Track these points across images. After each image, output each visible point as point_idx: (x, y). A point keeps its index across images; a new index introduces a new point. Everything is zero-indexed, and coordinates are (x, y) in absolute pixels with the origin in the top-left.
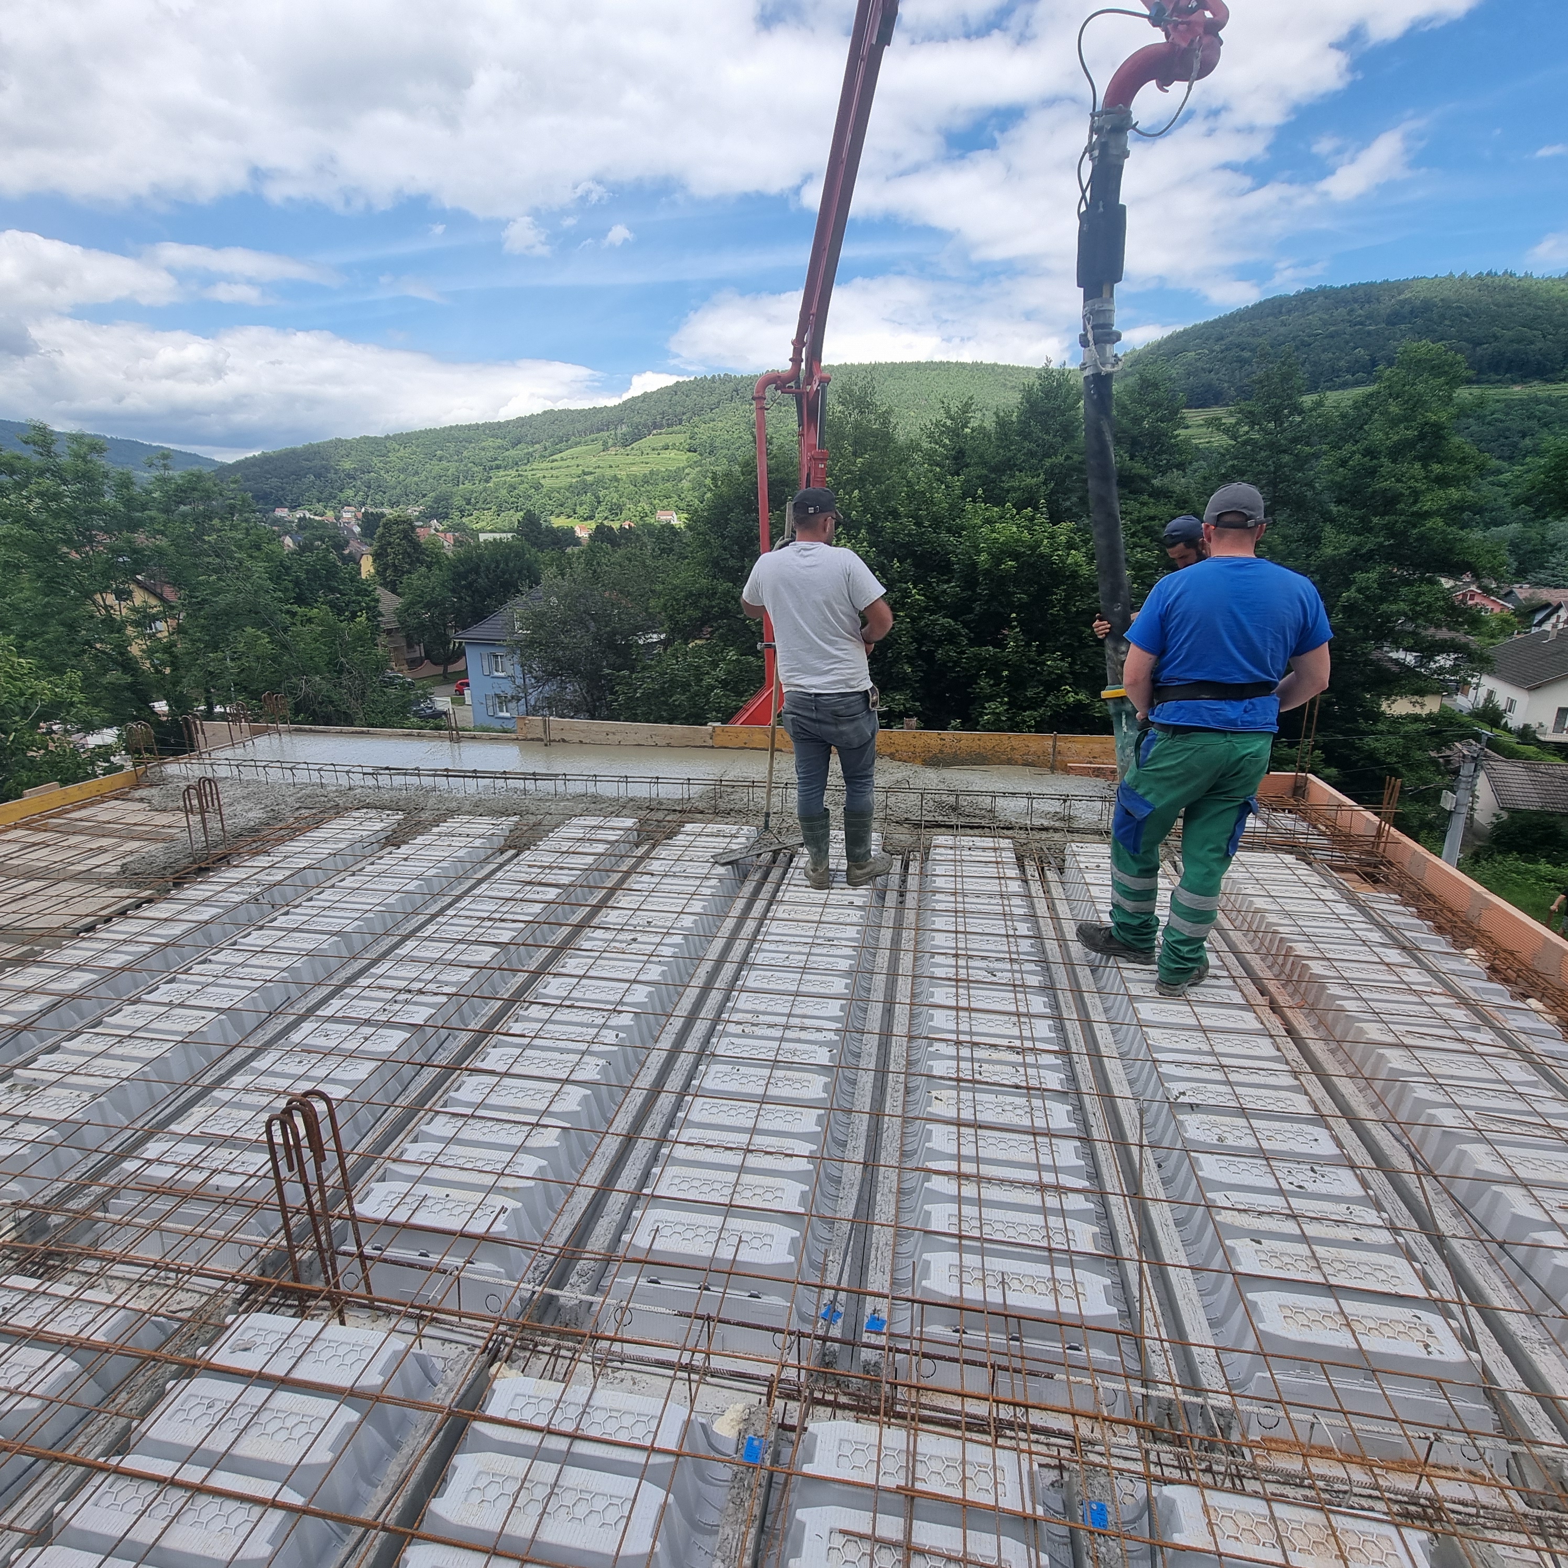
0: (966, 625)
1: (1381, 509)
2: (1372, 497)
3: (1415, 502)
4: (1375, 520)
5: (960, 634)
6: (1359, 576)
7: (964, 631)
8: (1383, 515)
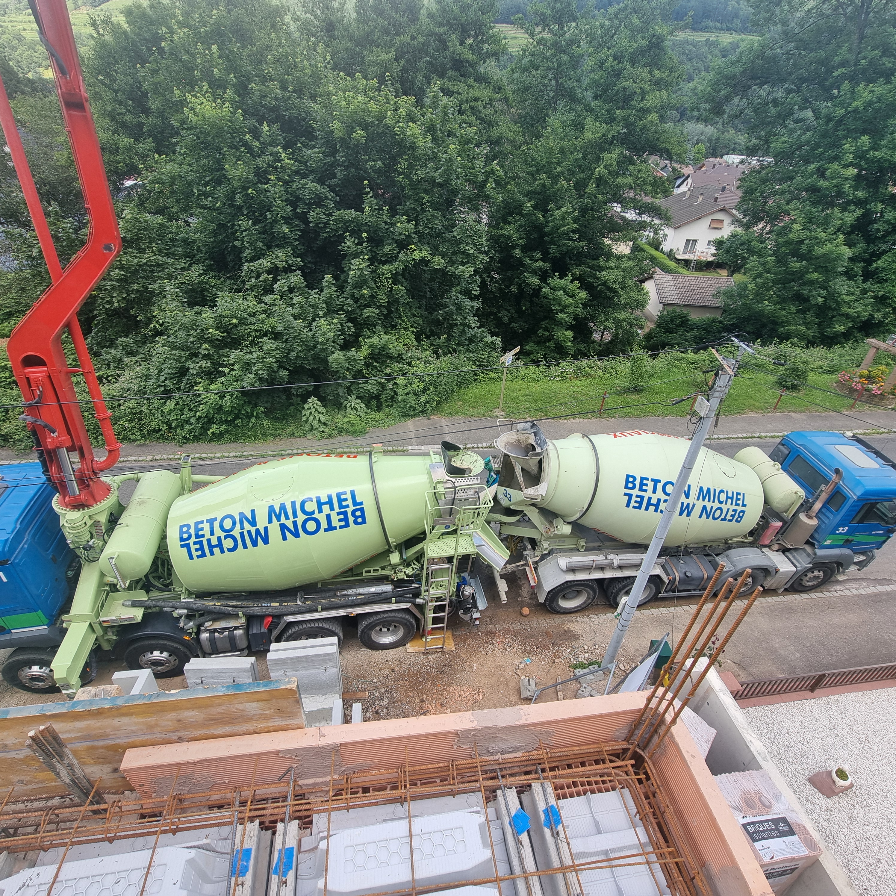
0: (332, 189)
1: (621, 104)
2: (617, 95)
3: (643, 99)
4: (618, 112)
5: (327, 198)
6: (606, 156)
7: (330, 195)
8: (623, 108)
